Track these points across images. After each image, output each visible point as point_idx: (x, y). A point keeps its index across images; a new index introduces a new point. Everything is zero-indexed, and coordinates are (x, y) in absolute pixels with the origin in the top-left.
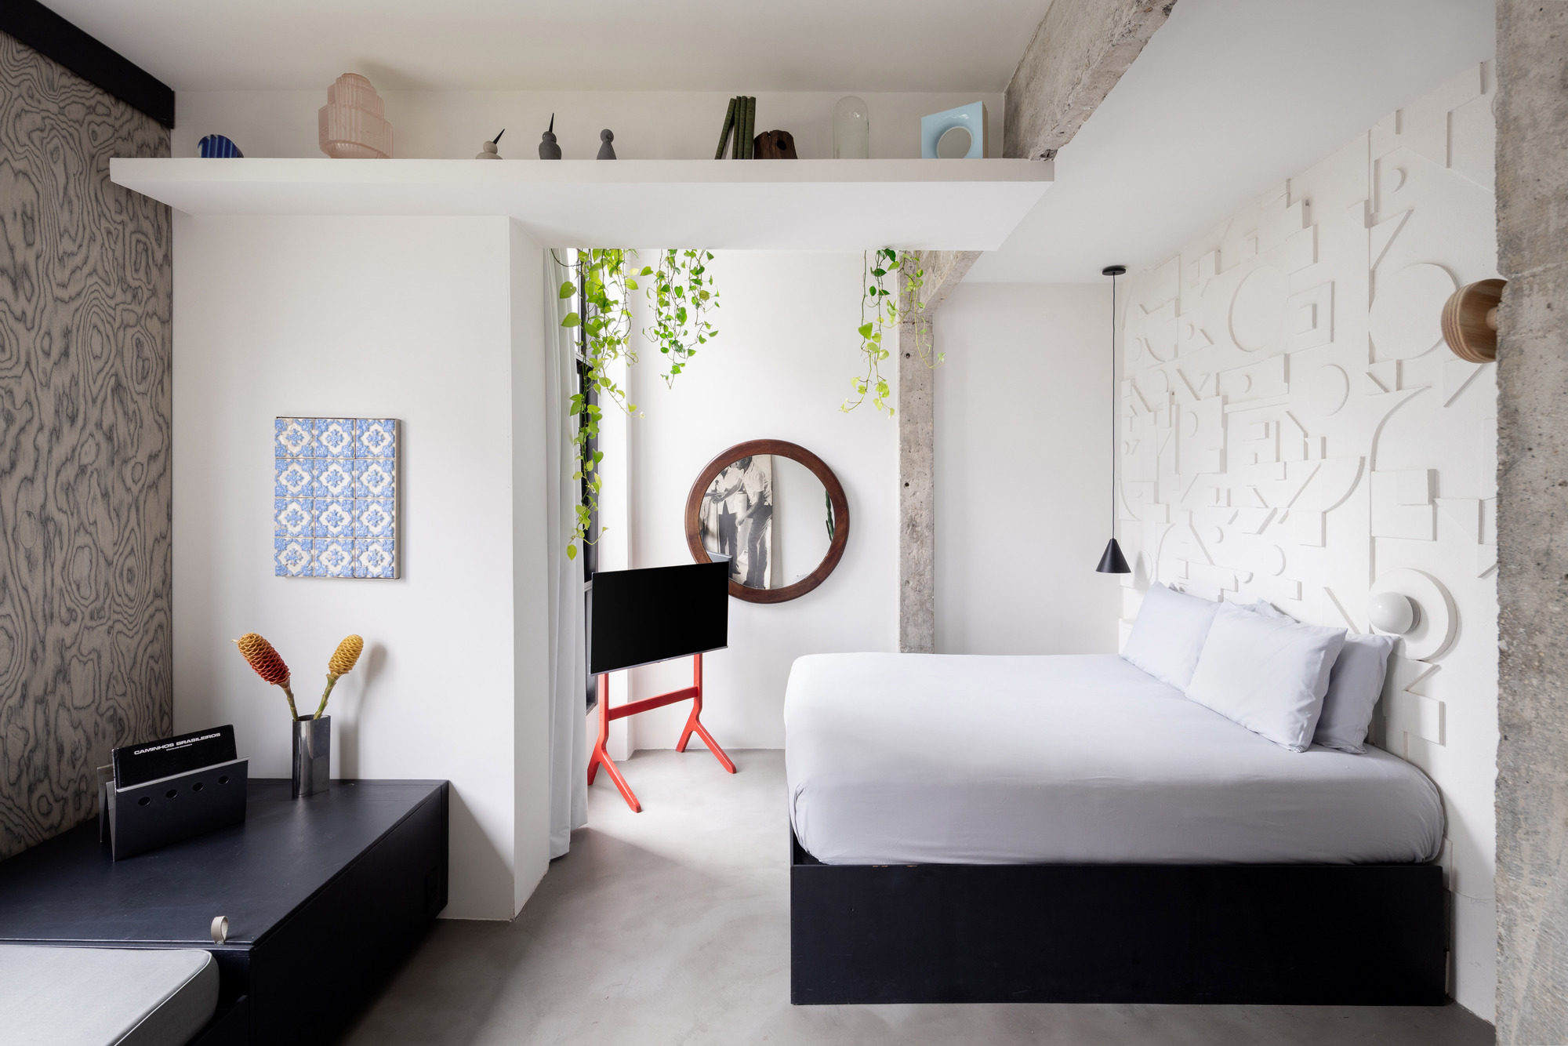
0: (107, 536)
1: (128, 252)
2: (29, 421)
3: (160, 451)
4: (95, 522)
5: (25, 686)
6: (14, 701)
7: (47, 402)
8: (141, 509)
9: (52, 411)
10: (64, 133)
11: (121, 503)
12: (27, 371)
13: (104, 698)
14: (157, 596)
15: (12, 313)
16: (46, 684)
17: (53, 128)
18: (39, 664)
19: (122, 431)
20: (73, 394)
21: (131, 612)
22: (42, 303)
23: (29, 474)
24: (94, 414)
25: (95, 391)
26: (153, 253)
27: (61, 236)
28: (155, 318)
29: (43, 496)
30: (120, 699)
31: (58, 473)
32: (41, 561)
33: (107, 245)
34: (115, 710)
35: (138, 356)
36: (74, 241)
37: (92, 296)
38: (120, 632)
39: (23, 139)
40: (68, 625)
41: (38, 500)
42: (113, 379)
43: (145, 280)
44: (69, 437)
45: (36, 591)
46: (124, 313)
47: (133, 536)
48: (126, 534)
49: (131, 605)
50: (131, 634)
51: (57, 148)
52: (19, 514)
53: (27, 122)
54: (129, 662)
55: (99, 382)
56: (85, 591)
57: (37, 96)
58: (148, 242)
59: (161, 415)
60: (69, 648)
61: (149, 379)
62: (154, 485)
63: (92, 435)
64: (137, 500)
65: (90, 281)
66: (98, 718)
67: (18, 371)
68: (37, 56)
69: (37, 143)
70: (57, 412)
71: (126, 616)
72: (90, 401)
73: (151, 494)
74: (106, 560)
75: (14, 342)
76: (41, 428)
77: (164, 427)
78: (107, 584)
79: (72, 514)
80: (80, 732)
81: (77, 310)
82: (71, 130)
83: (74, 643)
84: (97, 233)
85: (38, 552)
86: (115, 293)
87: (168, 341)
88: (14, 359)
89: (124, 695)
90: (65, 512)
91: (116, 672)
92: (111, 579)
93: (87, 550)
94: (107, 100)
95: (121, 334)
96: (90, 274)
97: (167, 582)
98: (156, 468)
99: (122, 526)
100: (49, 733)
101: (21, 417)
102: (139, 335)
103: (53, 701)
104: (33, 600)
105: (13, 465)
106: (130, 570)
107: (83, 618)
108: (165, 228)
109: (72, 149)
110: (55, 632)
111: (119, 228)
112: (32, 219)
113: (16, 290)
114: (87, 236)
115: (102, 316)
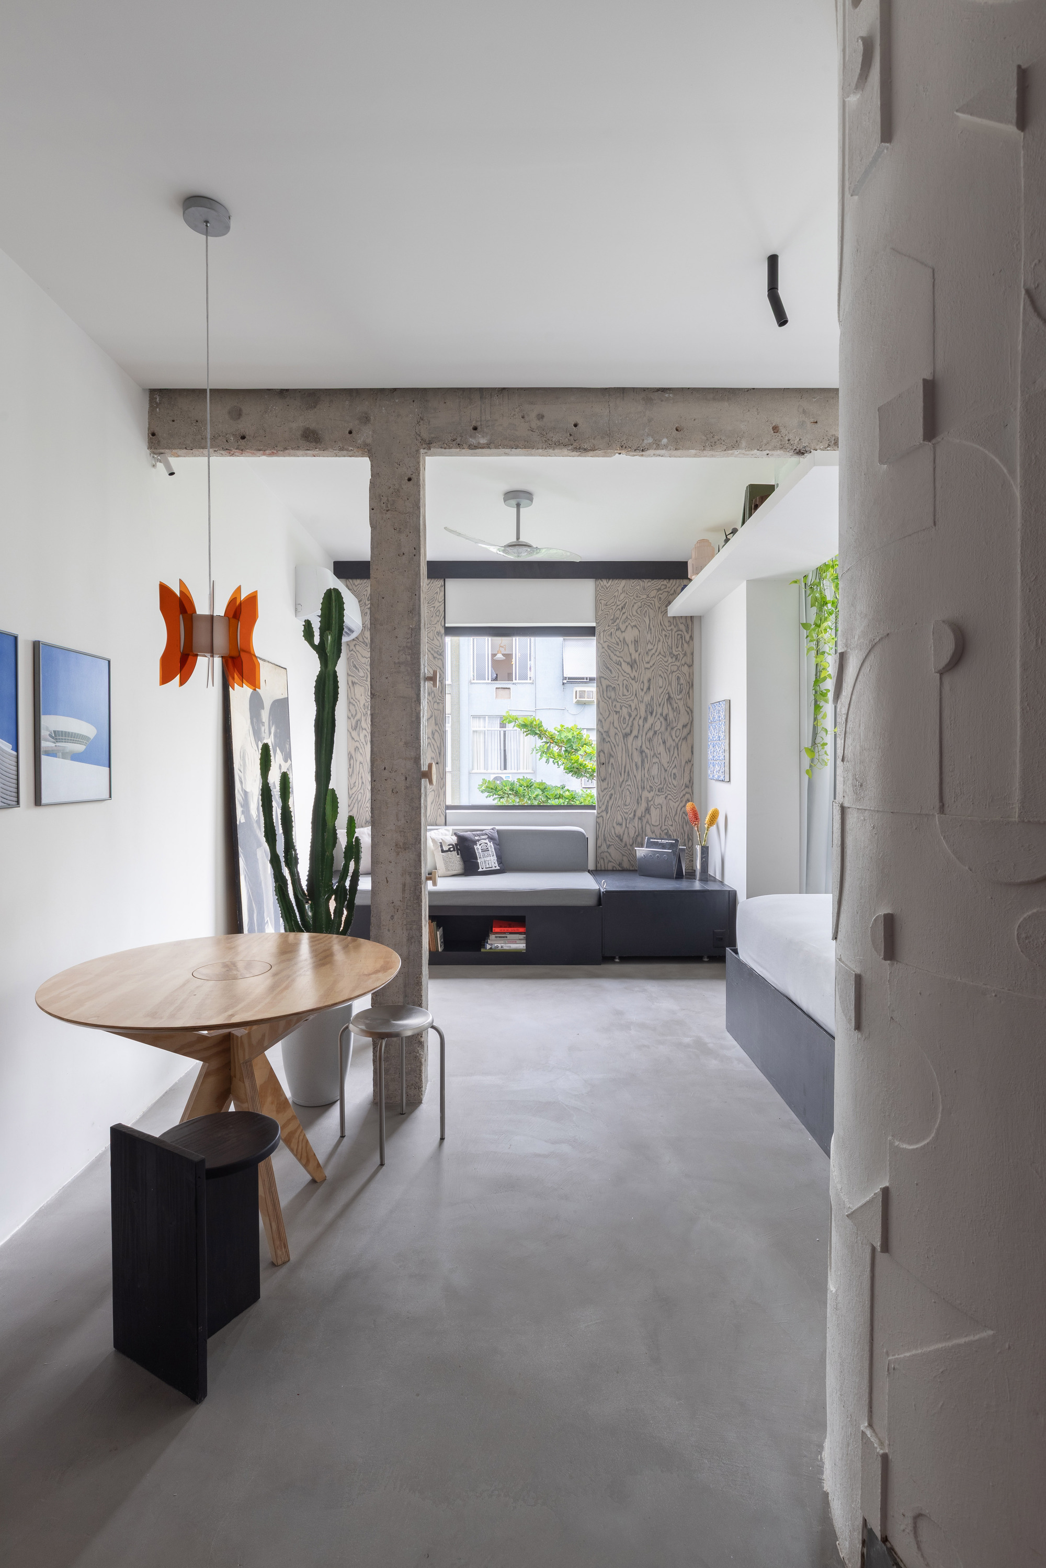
0: (665, 758)
1: (673, 641)
2: (636, 716)
3: (688, 723)
4: (660, 753)
5: (635, 811)
6: (631, 816)
7: (642, 708)
8: (679, 748)
9: (644, 711)
11: (671, 746)
12: (636, 697)
13: (663, 825)
14: (687, 786)
16: (642, 813)
17: (645, 604)
18: (639, 805)
19: (671, 716)
20: (652, 703)
22: (641, 671)
23: (637, 735)
24: (660, 710)
25: (660, 701)
26: (685, 637)
27: (648, 644)
28: (686, 665)
29: (641, 743)
30: (670, 827)
31: (646, 734)
32: (640, 767)
33: (665, 641)
34: (668, 831)
35: (678, 684)
36: (652, 644)
37: (659, 664)
38: (670, 799)
39: (635, 613)
40: (650, 792)
41: (640, 745)
42: (667, 695)
43: (681, 650)
44: (650, 720)
45: (639, 778)
46: (672, 667)
47: (676, 759)
48: (673, 759)
49: (675, 789)
50: (675, 801)
51: (646, 611)
53: (636, 607)
54: (674, 813)
55: (662, 697)
56: (656, 780)
57: (639, 595)
58: (683, 633)
59: (689, 707)
60: (650, 801)
61: (683, 693)
62: (685, 738)
63: (659, 719)
64: (677, 745)
65: (658, 658)
66: (661, 829)
67: (632, 698)
68: (640, 580)
69: (639, 613)
70: (646, 711)
71: (673, 793)
72: (658, 705)
73: (684, 742)
74: (664, 769)
75: (631, 688)
76: (640, 718)
77: (690, 712)
78: (665, 778)
79: (651, 750)
80: (654, 834)
81: (653, 671)
82: (652, 602)
83: (652, 800)
84: (661, 638)
85: (640, 764)
86: (668, 660)
87: (691, 675)
88: (631, 694)
90: (649, 749)
91: (668, 816)
92: (666, 777)
93: (657, 764)
94: (665, 582)
95: (670, 676)
96: (658, 655)
97: (691, 781)
98: (686, 731)
99: (671, 756)
100: (643, 832)
101: (633, 714)
103: (645, 821)
104: (638, 781)
105: (631, 732)
106: (674, 774)
107: (655, 791)
108: (690, 624)
109: (652, 609)
110: (645, 794)
111: (670, 632)
112: (637, 641)
113: (632, 669)
114: (657, 640)
115: (663, 670)
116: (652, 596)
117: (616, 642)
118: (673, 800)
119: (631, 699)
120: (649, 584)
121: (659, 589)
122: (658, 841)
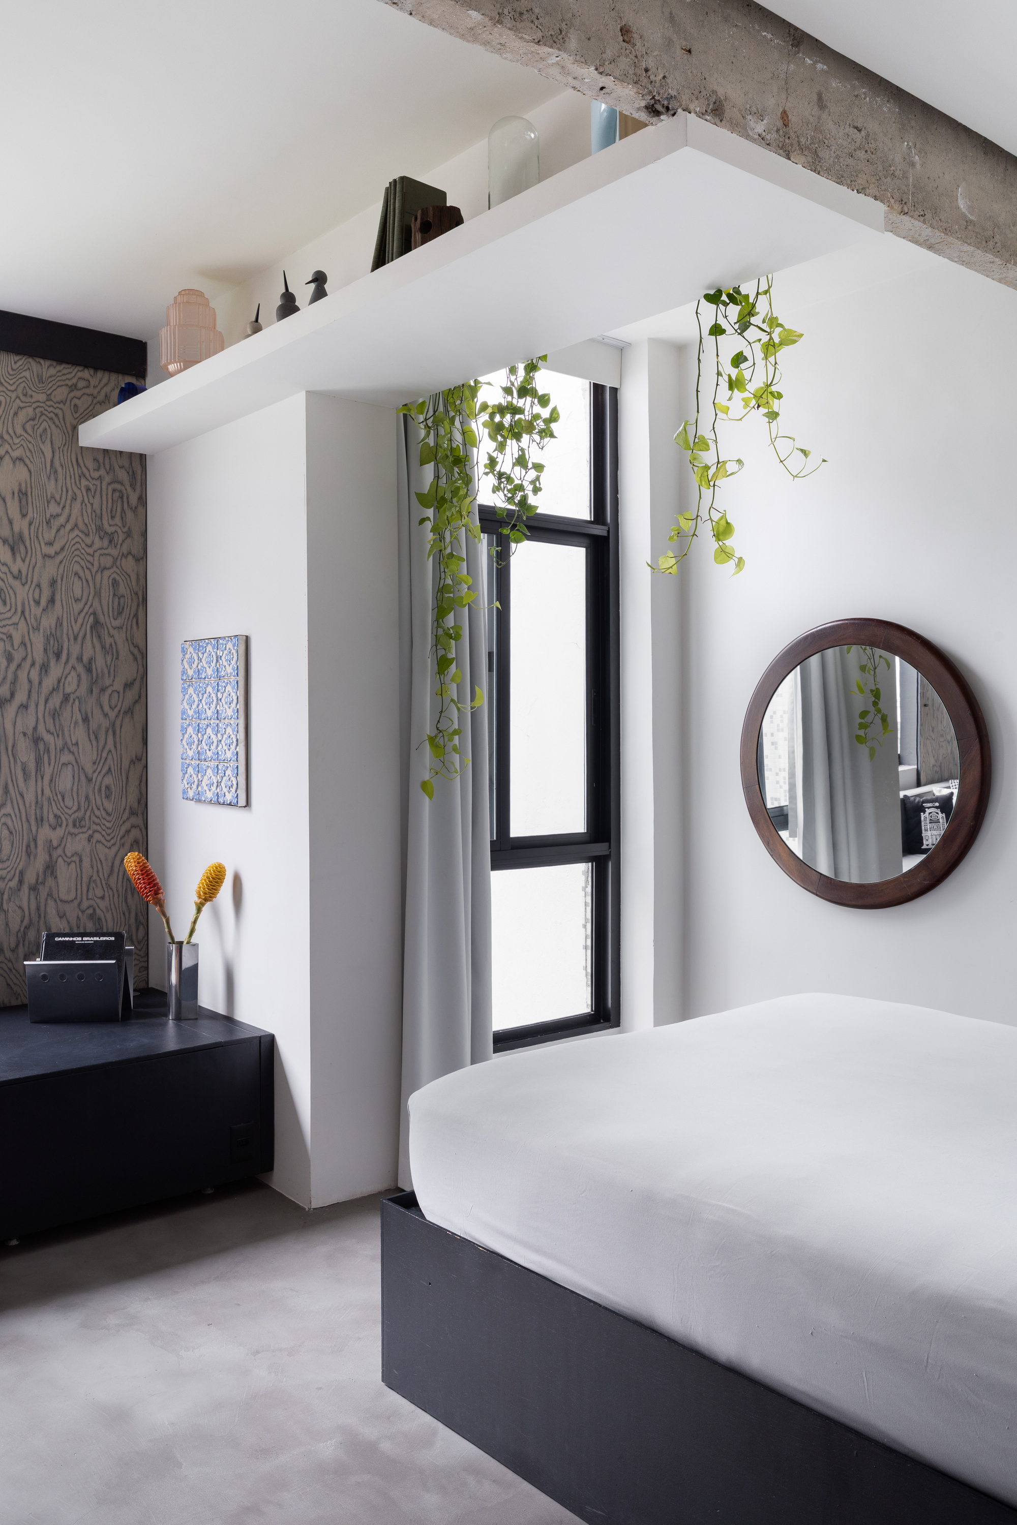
0: (87, 755)
1: (104, 502)
2: (24, 659)
3: (135, 680)
4: (77, 744)
5: (22, 873)
6: (14, 884)
7: (38, 641)
8: (118, 732)
9: (42, 649)
10: (52, 415)
11: (99, 726)
12: (23, 618)
13: (84, 897)
14: (133, 813)
15: (11, 573)
16: (38, 875)
17: (42, 414)
18: (32, 857)
19: (100, 663)
20: (58, 634)
21: (108, 825)
22: (33, 562)
23: (25, 702)
24: (76, 649)
25: (76, 629)
26: (128, 498)
27: (48, 502)
28: (130, 558)
29: (35, 720)
30: (98, 901)
31: (46, 701)
32: (33, 773)
33: (86, 501)
34: (94, 910)
35: (114, 595)
36: (59, 504)
37: (73, 549)
38: (98, 842)
39: (20, 431)
40: (54, 829)
41: (33, 724)
42: (92, 618)
43: (120, 524)
44: (56, 671)
45: (30, 797)
46: (102, 558)
47: (110, 757)
48: (104, 755)
49: (109, 819)
50: (108, 844)
51: (45, 430)
52: (17, 734)
53: (22, 416)
54: (107, 870)
55: (80, 621)
56: (69, 802)
57: (30, 392)
58: (123, 489)
59: (137, 646)
60: (56, 848)
61: (124, 614)
62: (131, 711)
63: (74, 668)
64: (114, 725)
65: (72, 535)
66: (80, 914)
67: (15, 619)
68: (30, 360)
69: (30, 431)
70: (45, 650)
71: (104, 827)
72: (72, 638)
73: (127, 720)
74: (86, 777)
75: (13, 596)
76: (33, 664)
77: (139, 657)
78: (87, 797)
79: (58, 736)
80: (64, 921)
81: (61, 562)
82: (57, 411)
83: (60, 845)
84: (78, 493)
85: (32, 766)
86: (93, 542)
87: (143, 578)
88: (13, 610)
89: (103, 898)
90: (52, 734)
91: (95, 877)
92: (91, 794)
93: (70, 767)
94: (86, 374)
95: (99, 576)
96: (72, 530)
97: (143, 802)
98: (131, 695)
99: (100, 748)
100: (39, 916)
101: (18, 656)
102: (115, 575)
103: (44, 893)
104: (28, 805)
105: (12, 695)
106: (107, 787)
107: (67, 825)
108: (139, 472)
109: (57, 426)
110: (45, 833)
111: (98, 483)
112: (26, 494)
113: (14, 554)
114: (69, 497)
115: (82, 563)
116: (59, 398)
118: (106, 843)
119: (10, 622)
120: (52, 371)
121: (73, 387)
122: (74, 939)
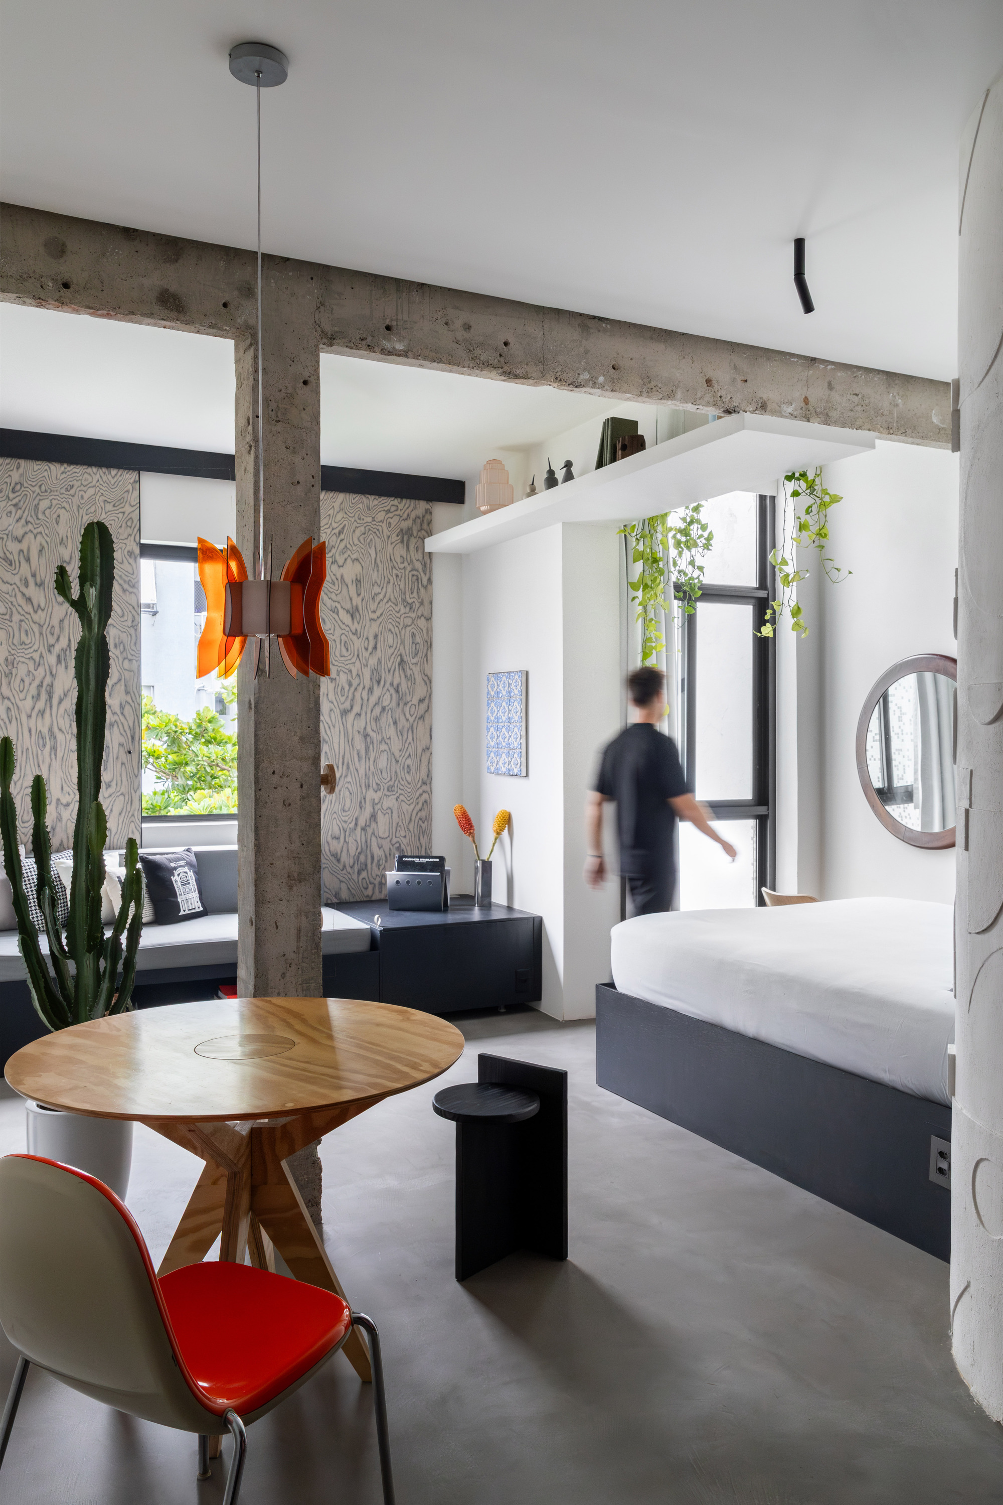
0: (396, 745)
1: (407, 583)
2: (359, 685)
3: (425, 697)
4: (390, 738)
5: (356, 819)
6: (352, 825)
7: (367, 673)
8: (415, 731)
9: (369, 679)
10: (375, 530)
11: (403, 727)
12: (358, 659)
13: (394, 836)
14: (424, 783)
15: (351, 631)
16: (366, 821)
17: (370, 530)
18: (363, 809)
19: (404, 687)
20: (379, 668)
21: (409, 790)
22: (364, 624)
23: (359, 712)
24: (389, 678)
25: (389, 665)
26: (421, 580)
27: (373, 585)
28: (423, 618)
29: (365, 723)
30: (402, 839)
31: (372, 711)
32: (364, 757)
33: (396, 583)
34: (400, 845)
35: (413, 643)
36: (379, 586)
37: (388, 614)
38: (402, 801)
39: (356, 542)
40: (376, 792)
41: (363, 725)
42: (399, 658)
43: (416, 597)
44: (377, 692)
45: (362, 772)
46: (405, 619)
47: (410, 746)
48: (406, 746)
49: (409, 786)
50: (409, 803)
51: (371, 540)
52: (354, 732)
53: (358, 532)
54: (408, 820)
55: (392, 660)
56: (385, 775)
57: (362, 517)
58: (418, 574)
59: (426, 675)
60: (377, 804)
61: (419, 654)
62: (422, 717)
63: (388, 690)
64: (412, 726)
65: (387, 606)
66: (391, 846)
67: (353, 660)
68: (363, 496)
69: (362, 542)
70: (371, 679)
71: (406, 792)
72: (387, 671)
73: (420, 723)
74: (396, 760)
75: (352, 645)
76: (364, 688)
77: (428, 684)
78: (396, 772)
79: (378, 733)
81: (381, 623)
82: (379, 527)
83: (379, 802)
84: (391, 578)
85: (363, 753)
86: (400, 610)
87: (429, 631)
88: (352, 654)
89: (405, 837)
90: (375, 732)
91: (400, 823)
92: (398, 771)
93: (385, 753)
94: (396, 502)
95: (403, 632)
96: (387, 602)
97: (430, 776)
98: (423, 707)
99: (404, 741)
100: (367, 847)
101: (355, 683)
102: (413, 630)
103: (370, 831)
104: (360, 776)
105: (352, 707)
106: (408, 766)
107: (384, 790)
108: (428, 563)
109: (378, 537)
110: (371, 794)
111: (403, 571)
112: (360, 581)
113: (353, 619)
114: (386, 582)
115: (394, 623)
116: (379, 519)
117: (331, 581)
118: (407, 802)
119: (350, 662)
120: (376, 502)
121: (388, 511)
122: (415, 859)
